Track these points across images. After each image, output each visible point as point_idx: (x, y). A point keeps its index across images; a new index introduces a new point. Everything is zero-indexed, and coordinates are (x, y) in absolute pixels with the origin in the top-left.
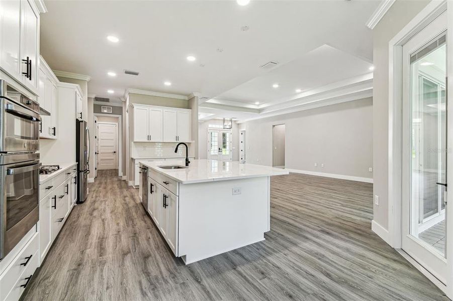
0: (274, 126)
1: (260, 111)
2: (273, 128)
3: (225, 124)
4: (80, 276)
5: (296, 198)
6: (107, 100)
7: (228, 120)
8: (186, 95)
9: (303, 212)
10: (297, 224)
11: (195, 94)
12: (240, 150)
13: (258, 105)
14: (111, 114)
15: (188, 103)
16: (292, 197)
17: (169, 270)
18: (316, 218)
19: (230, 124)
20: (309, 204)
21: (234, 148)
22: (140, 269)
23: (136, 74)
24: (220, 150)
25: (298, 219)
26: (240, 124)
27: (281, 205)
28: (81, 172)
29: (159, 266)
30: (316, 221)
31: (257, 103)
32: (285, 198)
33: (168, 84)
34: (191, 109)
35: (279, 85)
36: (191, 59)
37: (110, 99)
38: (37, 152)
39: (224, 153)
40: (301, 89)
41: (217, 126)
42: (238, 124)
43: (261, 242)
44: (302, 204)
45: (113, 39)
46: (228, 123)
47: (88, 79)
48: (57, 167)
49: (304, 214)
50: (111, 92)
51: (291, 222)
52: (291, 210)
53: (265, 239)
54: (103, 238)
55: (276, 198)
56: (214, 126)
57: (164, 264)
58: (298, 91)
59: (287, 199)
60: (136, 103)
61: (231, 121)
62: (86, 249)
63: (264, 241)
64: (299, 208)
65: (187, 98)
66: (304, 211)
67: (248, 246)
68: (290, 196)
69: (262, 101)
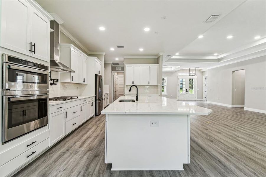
0: (234, 71)
1: (219, 60)
2: (233, 73)
3: (191, 72)
4: (63, 157)
5: (243, 136)
6: (118, 64)
7: (193, 70)
8: (156, 55)
9: (243, 153)
10: (228, 164)
11: (161, 54)
12: (204, 91)
13: (217, 56)
14: (120, 71)
15: (157, 61)
16: (240, 135)
17: (99, 171)
18: (256, 163)
19: (195, 72)
20: (255, 145)
21: (199, 89)
22: (87, 164)
23: (123, 47)
24: (187, 91)
25: (232, 159)
26: (204, 72)
27: (220, 140)
28: (97, 100)
29: (97, 165)
30: (254, 166)
31: (216, 54)
32: (230, 134)
33: (141, 50)
34: (158, 64)
35: (233, 35)
36: (147, 29)
37: (119, 63)
38: (48, 90)
39: (190, 92)
40: (261, 36)
41: (185, 74)
42: (203, 72)
43: (178, 171)
44: (247, 144)
45: (102, 29)
46: (193, 72)
47: (104, 54)
48: (77, 98)
49: (243, 155)
50: (117, 59)
51: (223, 159)
52: (229, 148)
53: (183, 170)
54: (89, 137)
55: (220, 133)
56: (183, 74)
57: (101, 164)
58: (257, 37)
59: (231, 136)
60: (127, 64)
61: (195, 70)
62: (78, 142)
63: (182, 171)
64: (240, 147)
65: (156, 57)
66: (245, 151)
67: (165, 171)
68: (237, 134)
69: (220, 52)
